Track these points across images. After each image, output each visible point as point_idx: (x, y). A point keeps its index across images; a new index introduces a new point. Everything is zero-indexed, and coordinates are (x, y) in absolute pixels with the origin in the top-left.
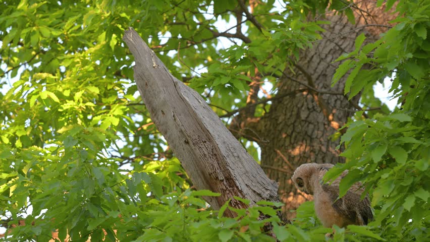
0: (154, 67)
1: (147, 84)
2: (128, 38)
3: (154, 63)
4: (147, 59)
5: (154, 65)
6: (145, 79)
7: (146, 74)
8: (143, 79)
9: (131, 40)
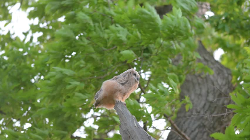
0: (135, 126)
1: (129, 137)
2: (118, 107)
3: (135, 124)
4: (131, 121)
5: (135, 125)
6: (128, 133)
7: (130, 130)
8: (127, 134)
9: (120, 109)
